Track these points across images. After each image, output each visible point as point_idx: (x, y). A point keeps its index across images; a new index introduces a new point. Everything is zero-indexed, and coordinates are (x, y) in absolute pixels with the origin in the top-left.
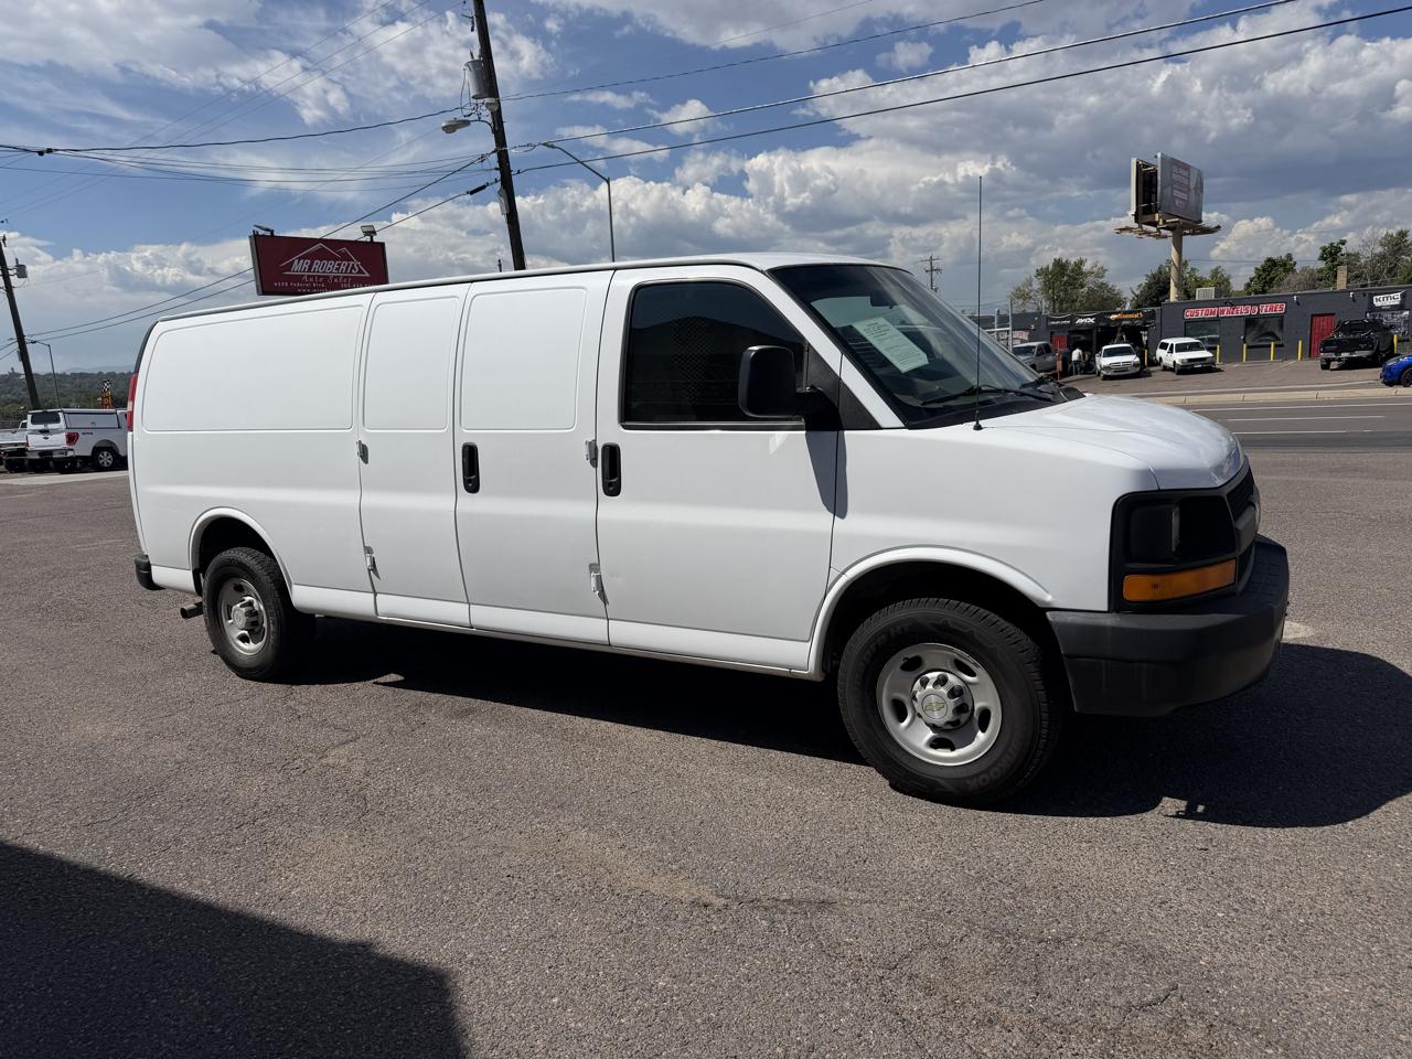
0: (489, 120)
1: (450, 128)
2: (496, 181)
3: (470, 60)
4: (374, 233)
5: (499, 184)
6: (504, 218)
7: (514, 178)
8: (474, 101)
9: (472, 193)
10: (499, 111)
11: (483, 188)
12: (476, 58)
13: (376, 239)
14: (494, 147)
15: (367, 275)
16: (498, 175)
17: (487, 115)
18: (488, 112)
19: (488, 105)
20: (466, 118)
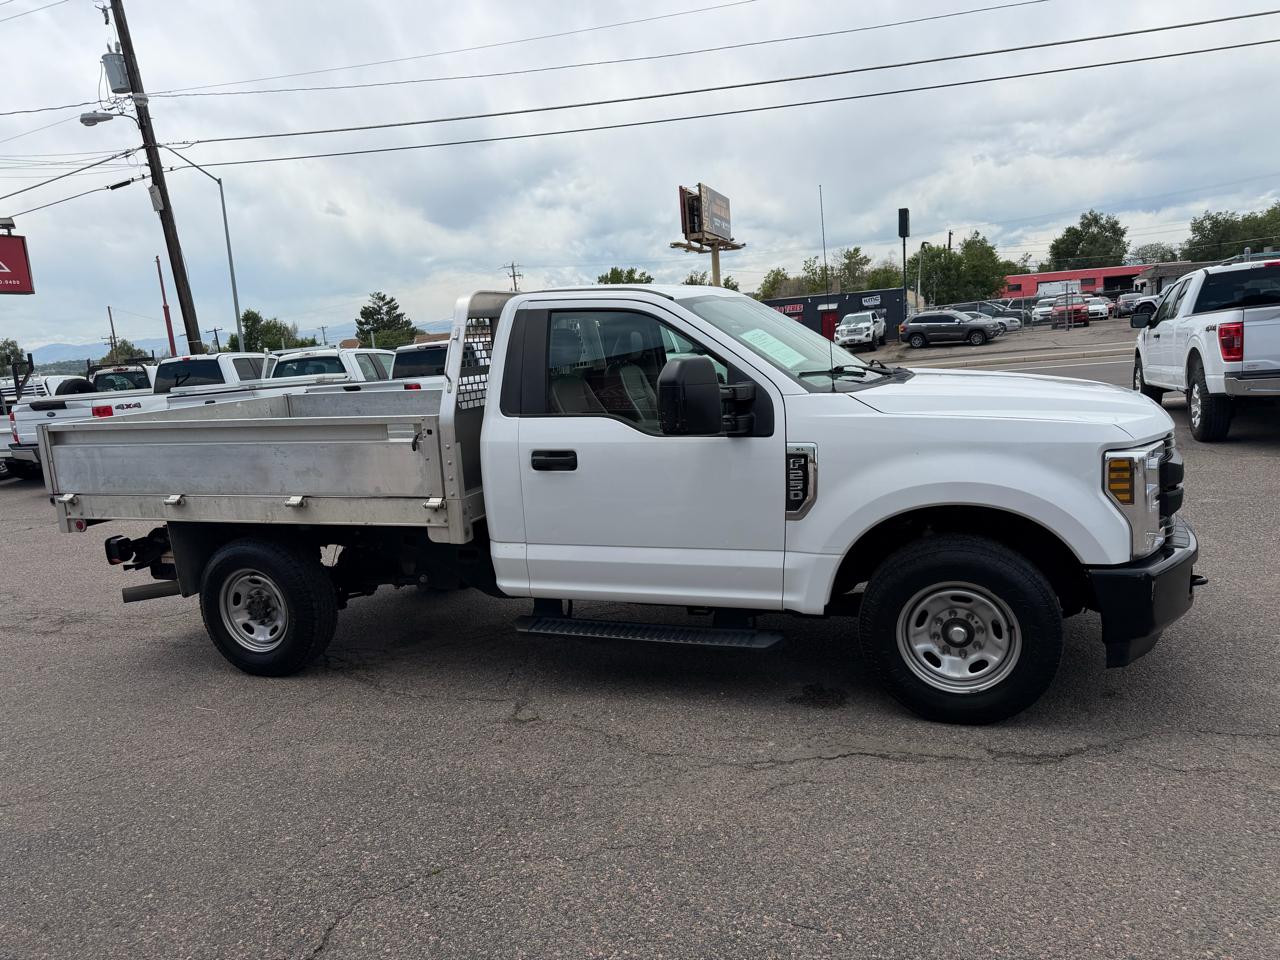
0: (136, 117)
1: (90, 120)
2: (144, 177)
3: (107, 52)
4: (13, 226)
5: (149, 182)
6: (157, 216)
7: (168, 177)
8: (114, 95)
9: (113, 188)
10: (146, 108)
11: (128, 183)
12: (114, 51)
13: (14, 232)
14: (142, 143)
15: (8, 270)
16: (147, 171)
17: (130, 107)
18: (133, 107)
19: (135, 100)
20: (107, 112)
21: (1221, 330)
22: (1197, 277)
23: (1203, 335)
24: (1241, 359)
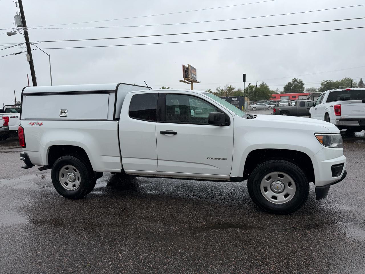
0: (24, 34)
1: (10, 34)
2: (25, 51)
3: (16, 15)
5: (27, 53)
7: (32, 52)
8: (18, 27)
9: (16, 54)
10: (27, 31)
11: (20, 53)
12: (18, 15)
14: (25, 41)
16: (26, 50)
17: (22, 31)
18: (23, 31)
19: (24, 29)
20: (15, 32)
21: (335, 107)
22: (327, 93)
23: (329, 108)
24: (340, 115)
